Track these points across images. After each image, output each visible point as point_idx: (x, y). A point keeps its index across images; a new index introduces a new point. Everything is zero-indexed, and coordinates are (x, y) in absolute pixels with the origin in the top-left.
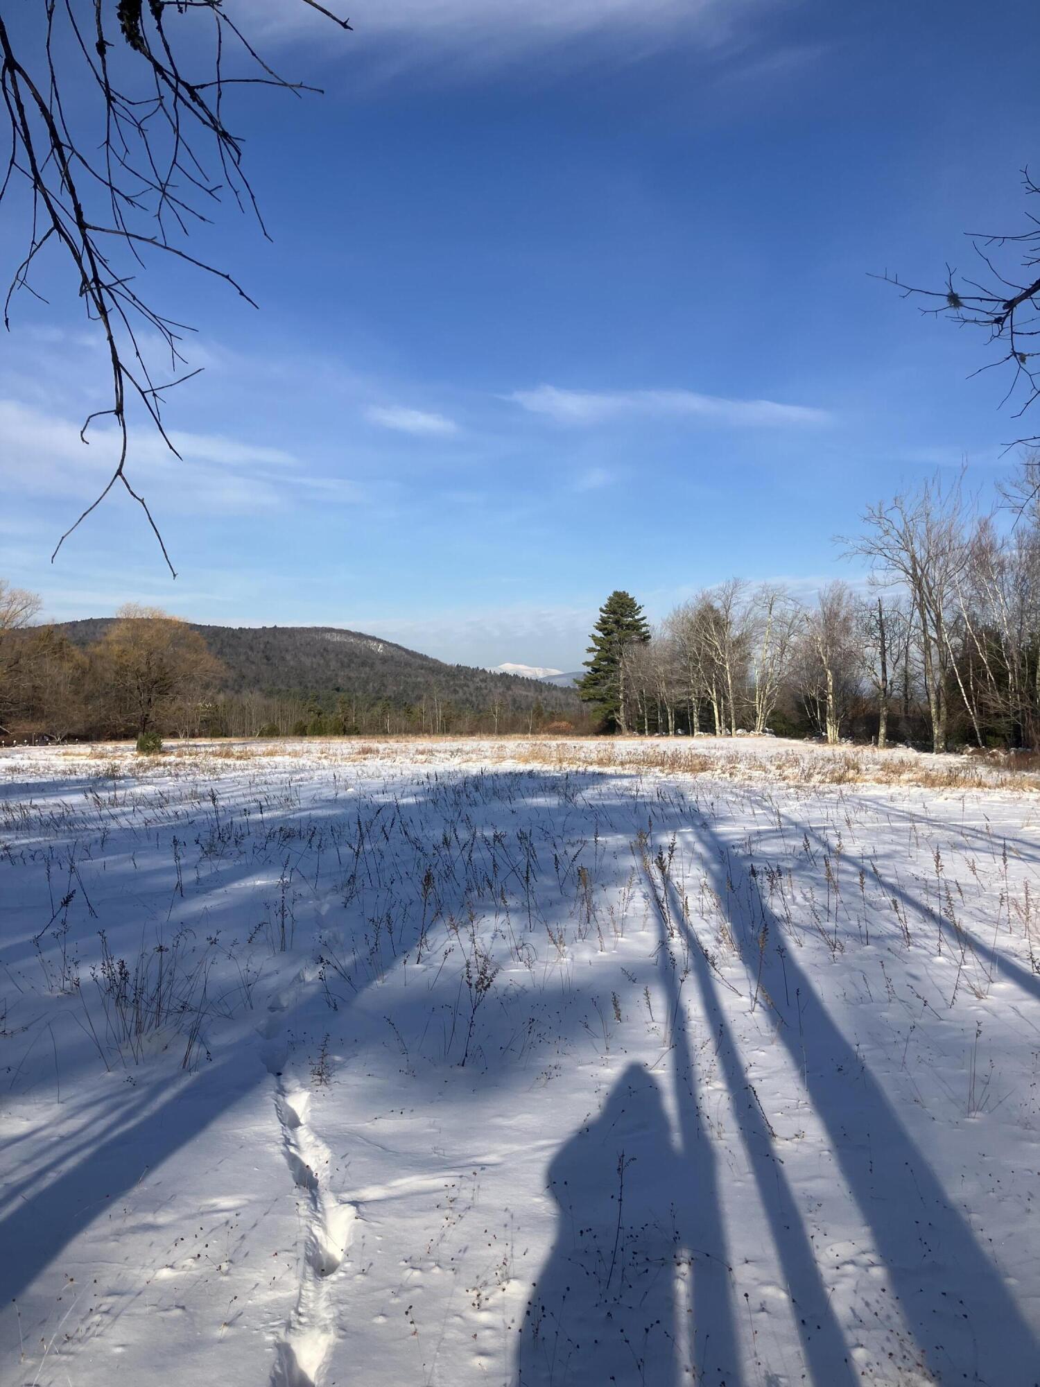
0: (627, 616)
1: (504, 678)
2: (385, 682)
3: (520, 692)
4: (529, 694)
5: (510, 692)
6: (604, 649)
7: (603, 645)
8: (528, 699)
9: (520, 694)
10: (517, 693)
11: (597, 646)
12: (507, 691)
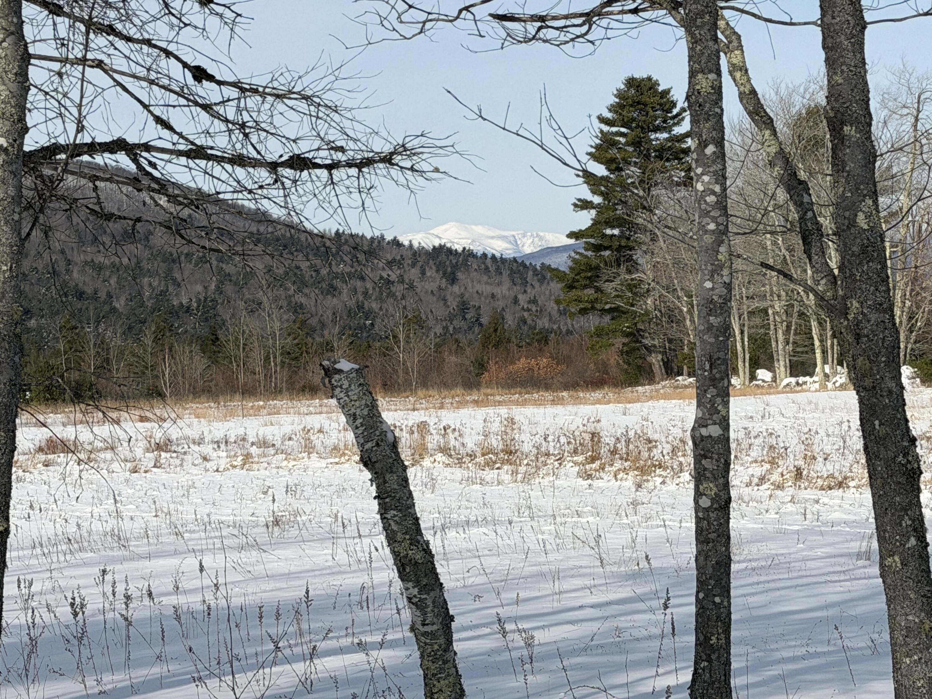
0: (657, 129)
1: (443, 257)
2: (177, 275)
3: (478, 287)
4: (497, 291)
5: (456, 289)
6: (609, 202)
7: (607, 194)
8: (497, 302)
9: (477, 292)
10: (471, 290)
11: (596, 196)
12: (449, 286)
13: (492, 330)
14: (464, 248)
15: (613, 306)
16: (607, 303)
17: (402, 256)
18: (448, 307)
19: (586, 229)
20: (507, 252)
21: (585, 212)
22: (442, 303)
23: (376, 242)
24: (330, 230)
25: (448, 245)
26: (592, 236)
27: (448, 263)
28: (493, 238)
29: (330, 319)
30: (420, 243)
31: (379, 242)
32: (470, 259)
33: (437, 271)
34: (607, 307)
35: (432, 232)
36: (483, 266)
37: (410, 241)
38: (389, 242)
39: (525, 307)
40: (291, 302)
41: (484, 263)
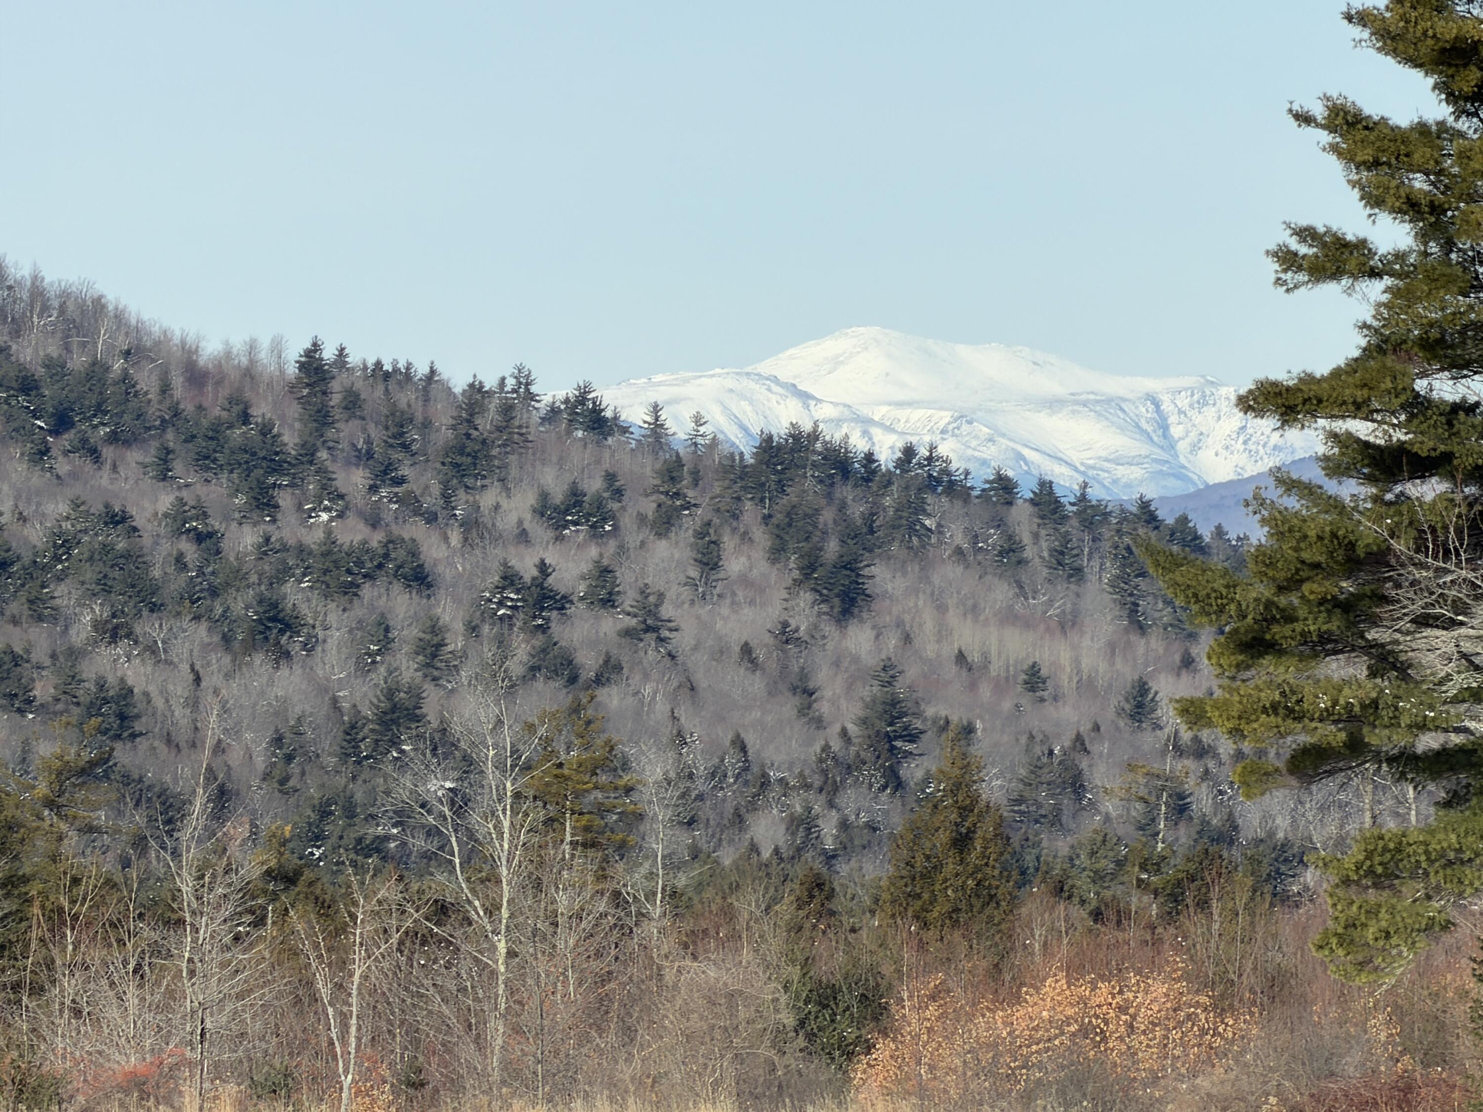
1: (808, 487)
3: (966, 635)
4: (1055, 654)
5: (859, 639)
6: (1449, 245)
7: (1436, 209)
8: (1049, 709)
9: (961, 657)
10: (930, 650)
11: (1385, 219)
12: (829, 628)
13: (943, 837)
14: (909, 452)
15: (1456, 739)
16: (1422, 726)
17: (610, 477)
18: (819, 723)
19: (1337, 373)
20: (1121, 471)
21: (1331, 290)
22: (789, 706)
23: (493, 405)
24: (277, 348)
25: (833, 434)
26: (1361, 409)
27: (827, 516)
28: (1053, 404)
29: (260, 762)
30: (698, 421)
31: (507, 410)
32: (936, 503)
33: (777, 553)
34: (1429, 742)
35: (766, 367)
36: (994, 537)
37: (656, 409)
38: (554, 411)
39: (1186, 736)
40: (74, 678)
41: (1000, 523)
